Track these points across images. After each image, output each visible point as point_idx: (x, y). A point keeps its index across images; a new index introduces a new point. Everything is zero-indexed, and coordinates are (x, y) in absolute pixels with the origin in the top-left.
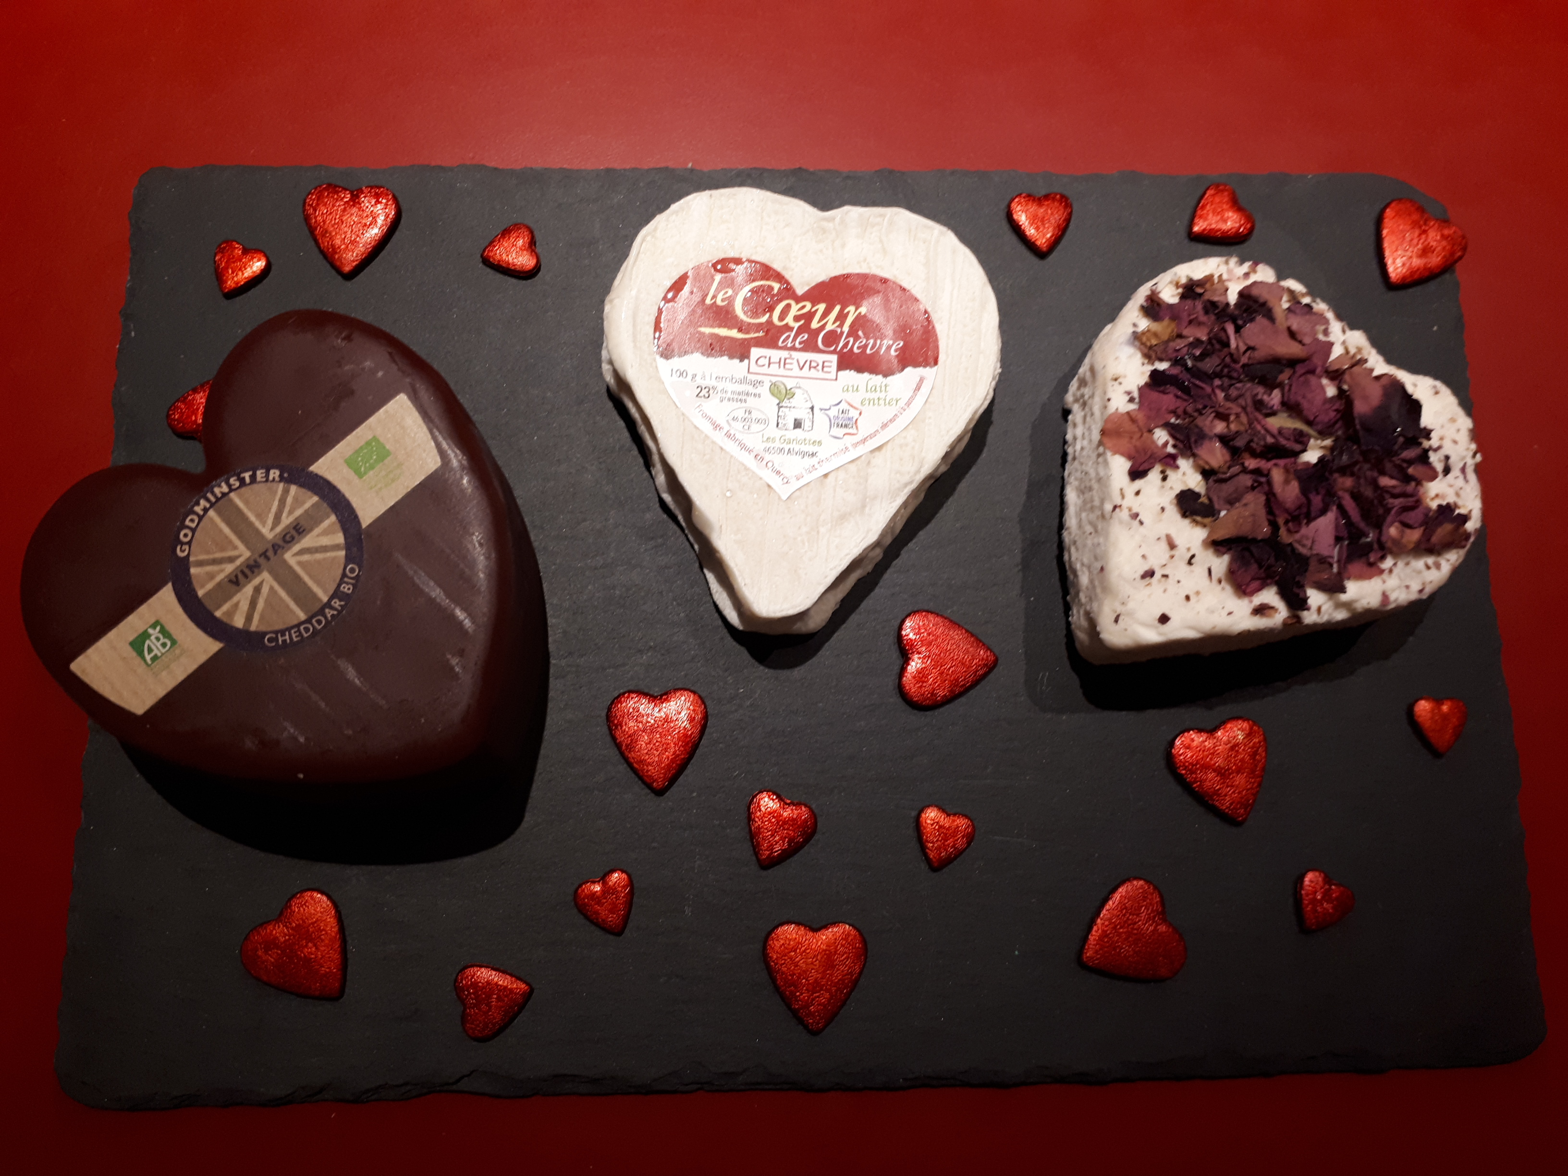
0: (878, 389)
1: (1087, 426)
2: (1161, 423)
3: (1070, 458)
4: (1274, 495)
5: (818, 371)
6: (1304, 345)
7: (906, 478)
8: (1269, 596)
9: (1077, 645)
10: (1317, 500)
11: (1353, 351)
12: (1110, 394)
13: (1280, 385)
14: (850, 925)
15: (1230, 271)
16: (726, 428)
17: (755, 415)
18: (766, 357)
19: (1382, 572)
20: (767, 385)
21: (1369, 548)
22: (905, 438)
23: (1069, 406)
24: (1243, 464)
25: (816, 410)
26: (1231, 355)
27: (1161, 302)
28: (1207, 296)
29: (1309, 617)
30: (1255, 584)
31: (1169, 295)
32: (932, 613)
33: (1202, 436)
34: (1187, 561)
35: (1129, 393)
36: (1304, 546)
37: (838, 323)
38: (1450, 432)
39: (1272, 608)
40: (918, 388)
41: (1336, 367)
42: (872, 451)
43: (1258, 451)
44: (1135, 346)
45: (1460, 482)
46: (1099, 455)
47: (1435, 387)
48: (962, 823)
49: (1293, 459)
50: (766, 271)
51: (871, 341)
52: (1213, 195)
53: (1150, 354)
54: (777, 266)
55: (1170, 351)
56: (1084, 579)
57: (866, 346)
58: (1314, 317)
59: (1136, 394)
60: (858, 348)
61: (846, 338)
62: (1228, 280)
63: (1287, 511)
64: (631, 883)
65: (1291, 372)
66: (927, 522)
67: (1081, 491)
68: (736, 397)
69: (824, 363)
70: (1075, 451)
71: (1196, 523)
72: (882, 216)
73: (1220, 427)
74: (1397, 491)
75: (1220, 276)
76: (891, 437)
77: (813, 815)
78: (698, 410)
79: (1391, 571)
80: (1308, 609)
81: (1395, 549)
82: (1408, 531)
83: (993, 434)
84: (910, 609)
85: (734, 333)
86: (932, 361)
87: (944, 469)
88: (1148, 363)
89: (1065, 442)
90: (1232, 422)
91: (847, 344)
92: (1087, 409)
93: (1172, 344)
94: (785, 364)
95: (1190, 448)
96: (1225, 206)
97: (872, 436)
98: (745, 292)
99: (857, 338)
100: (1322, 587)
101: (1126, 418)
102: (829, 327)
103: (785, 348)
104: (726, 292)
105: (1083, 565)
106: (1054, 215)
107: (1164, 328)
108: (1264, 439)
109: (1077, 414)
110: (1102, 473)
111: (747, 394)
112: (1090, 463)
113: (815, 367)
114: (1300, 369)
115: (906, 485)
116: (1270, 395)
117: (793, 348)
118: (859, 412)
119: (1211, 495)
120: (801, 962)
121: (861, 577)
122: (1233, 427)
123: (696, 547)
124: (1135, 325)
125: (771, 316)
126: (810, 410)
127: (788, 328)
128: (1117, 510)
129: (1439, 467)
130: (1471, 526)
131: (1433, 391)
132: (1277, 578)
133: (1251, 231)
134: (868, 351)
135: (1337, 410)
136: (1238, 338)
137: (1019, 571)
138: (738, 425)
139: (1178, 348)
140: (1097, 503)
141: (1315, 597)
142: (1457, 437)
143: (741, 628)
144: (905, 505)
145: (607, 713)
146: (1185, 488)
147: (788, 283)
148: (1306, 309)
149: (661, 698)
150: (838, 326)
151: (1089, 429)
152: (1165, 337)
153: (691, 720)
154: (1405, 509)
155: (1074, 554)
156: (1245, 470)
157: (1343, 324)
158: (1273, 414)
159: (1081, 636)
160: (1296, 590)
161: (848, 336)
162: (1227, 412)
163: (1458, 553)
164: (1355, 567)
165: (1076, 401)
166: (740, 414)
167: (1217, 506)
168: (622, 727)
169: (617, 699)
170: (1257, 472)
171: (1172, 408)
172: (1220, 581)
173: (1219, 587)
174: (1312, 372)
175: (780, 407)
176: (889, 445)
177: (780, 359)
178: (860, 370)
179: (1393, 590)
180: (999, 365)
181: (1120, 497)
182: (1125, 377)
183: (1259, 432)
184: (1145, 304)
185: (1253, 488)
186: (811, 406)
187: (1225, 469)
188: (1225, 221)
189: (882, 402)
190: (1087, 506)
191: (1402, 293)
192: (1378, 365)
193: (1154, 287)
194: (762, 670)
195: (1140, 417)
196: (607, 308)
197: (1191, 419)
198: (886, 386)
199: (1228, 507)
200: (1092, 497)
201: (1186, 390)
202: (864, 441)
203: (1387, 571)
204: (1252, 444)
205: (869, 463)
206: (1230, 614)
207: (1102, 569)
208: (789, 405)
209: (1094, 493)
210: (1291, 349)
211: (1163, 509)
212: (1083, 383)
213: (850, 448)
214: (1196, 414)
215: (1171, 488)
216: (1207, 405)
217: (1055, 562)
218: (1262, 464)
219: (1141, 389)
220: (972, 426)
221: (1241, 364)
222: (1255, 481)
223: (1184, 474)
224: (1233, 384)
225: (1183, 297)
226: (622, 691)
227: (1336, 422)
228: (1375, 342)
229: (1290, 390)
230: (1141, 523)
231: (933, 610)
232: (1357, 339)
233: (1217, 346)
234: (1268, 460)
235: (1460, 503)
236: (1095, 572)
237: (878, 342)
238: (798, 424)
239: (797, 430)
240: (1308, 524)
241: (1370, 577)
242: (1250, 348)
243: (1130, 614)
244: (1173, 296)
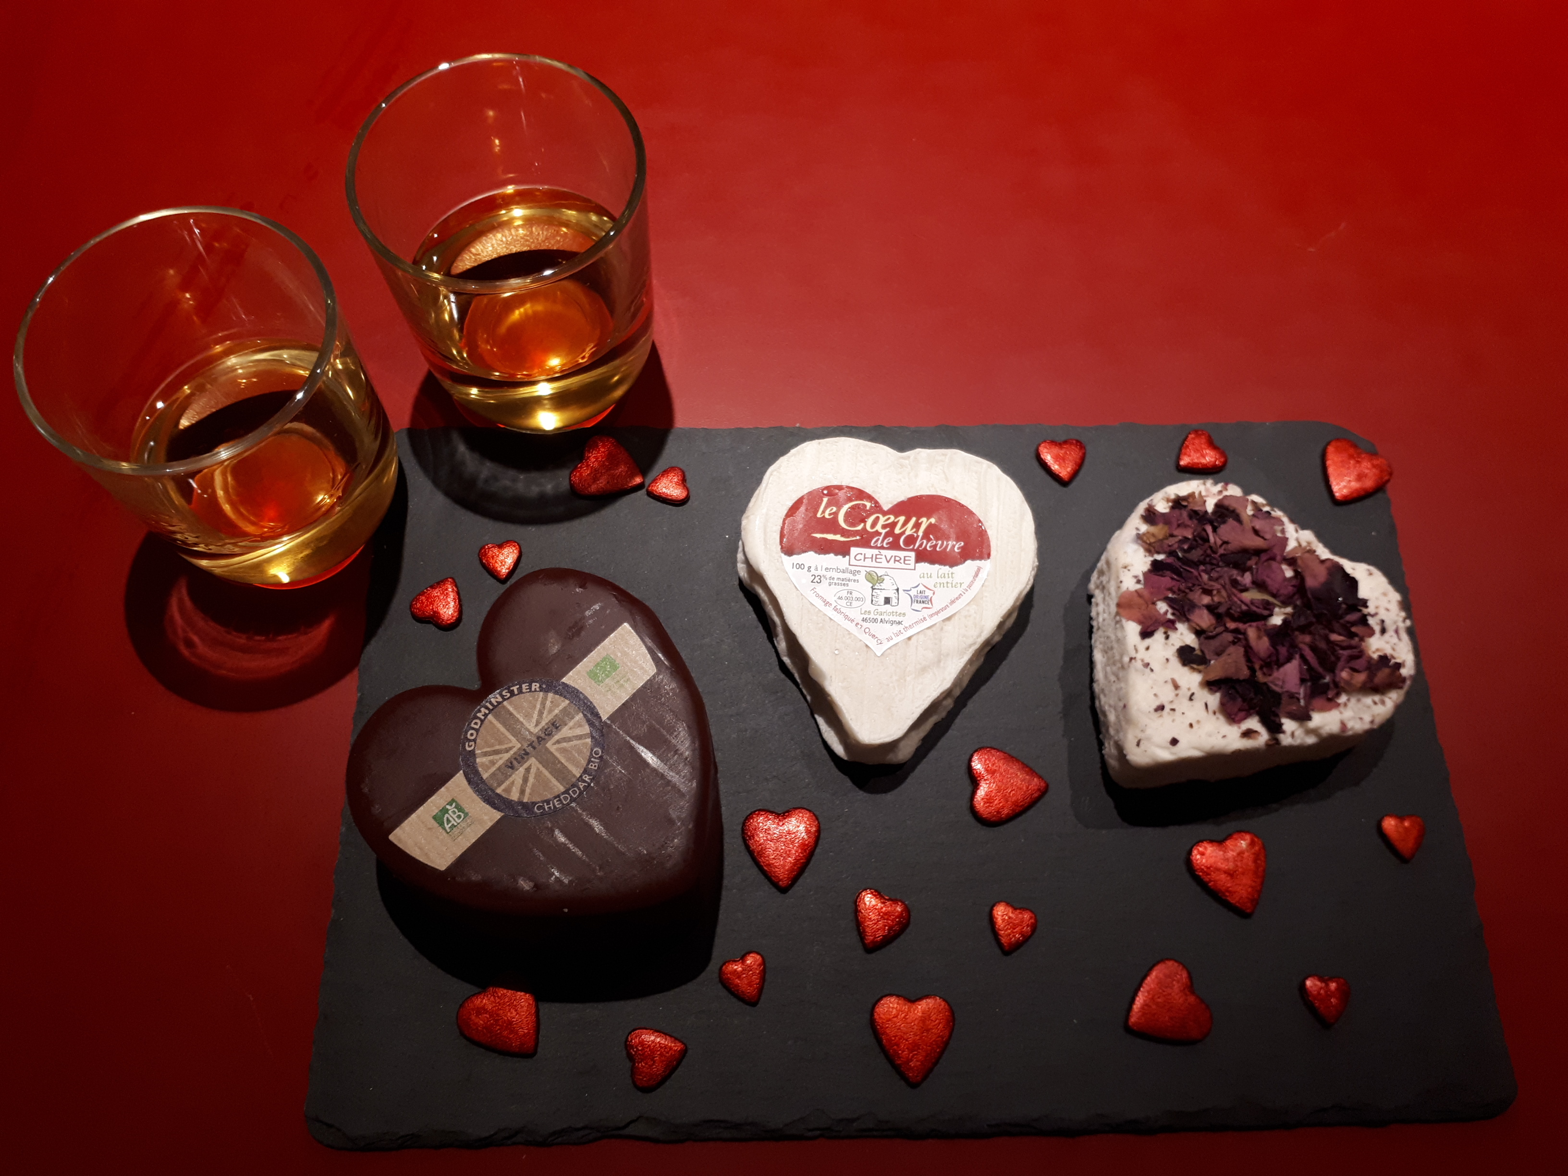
0: (946, 575)
1: (1106, 603)
2: (1162, 597)
3: (1095, 630)
4: (1251, 648)
5: (901, 563)
6: (1265, 539)
7: (970, 641)
8: (1253, 723)
9: (1111, 772)
10: (1283, 651)
11: (1304, 544)
12: (1122, 578)
13: (1250, 569)
14: (940, 998)
15: (1207, 490)
16: (834, 604)
17: (855, 595)
18: (861, 554)
19: (1338, 705)
20: (863, 573)
21: (1327, 686)
22: (968, 611)
23: (1092, 592)
24: (1225, 625)
25: (900, 591)
26: (1211, 547)
27: (1156, 512)
28: (1189, 508)
29: (1286, 740)
30: (1242, 714)
31: (1162, 507)
32: (995, 749)
33: (1193, 606)
34: (1188, 699)
35: (1136, 577)
36: (1276, 685)
37: (914, 530)
38: (1383, 603)
39: (1256, 732)
40: (976, 575)
41: (1290, 556)
42: (944, 621)
43: (1236, 615)
44: (1138, 544)
45: (1395, 640)
46: (1117, 622)
47: (1369, 570)
48: (1026, 916)
49: (1263, 622)
50: (860, 494)
51: (940, 542)
52: (1193, 439)
53: (1150, 549)
54: (868, 490)
55: (1165, 546)
56: (1112, 717)
57: (936, 545)
58: (1272, 521)
59: (1141, 578)
60: (930, 547)
61: (921, 540)
62: (1205, 496)
63: (1261, 659)
64: (764, 963)
65: (1257, 558)
66: (987, 679)
67: (1105, 652)
68: (840, 582)
69: (905, 557)
70: (1098, 623)
71: (1193, 669)
72: (945, 455)
73: (1206, 600)
74: (1345, 644)
75: (1200, 493)
76: (957, 610)
77: (907, 909)
78: (813, 591)
79: (1345, 705)
80: (1283, 732)
81: (1346, 687)
82: (1355, 674)
83: (1034, 614)
84: (977, 747)
85: (838, 537)
86: (986, 556)
87: (997, 639)
88: (1150, 556)
89: (1091, 618)
90: (1215, 595)
91: (921, 545)
92: (1105, 591)
93: (1166, 542)
94: (876, 558)
95: (1185, 616)
96: (1203, 446)
97: (942, 610)
98: (845, 508)
99: (929, 540)
100: (1293, 717)
101: (1136, 594)
102: (908, 532)
103: (876, 547)
104: (832, 509)
105: (1110, 706)
106: (1073, 454)
107: (1158, 530)
108: (1240, 607)
109: (1098, 596)
110: (1119, 635)
111: (849, 580)
112: (1110, 630)
113: (898, 561)
114: (1264, 557)
115: (970, 646)
116: (1242, 576)
117: (882, 548)
118: (932, 592)
119: (1203, 649)
120: (903, 1025)
121: (937, 721)
122: (1216, 599)
123: (809, 698)
124: (1137, 529)
125: (865, 525)
126: (896, 591)
127: (878, 533)
128: (1133, 661)
129: (1377, 628)
130: (1407, 671)
131: (1368, 573)
132: (1257, 709)
133: (1224, 464)
134: (938, 549)
135: (1293, 586)
136: (1216, 536)
137: (1061, 717)
138: (843, 602)
139: (1170, 544)
140: (1117, 657)
141: (1289, 725)
142: (1389, 606)
143: (846, 758)
144: (971, 662)
145: (742, 827)
146: (1183, 644)
147: (876, 502)
148: (1267, 515)
149: (784, 815)
150: (914, 532)
151: (1108, 605)
152: (1161, 537)
153: (808, 832)
154: (1352, 658)
155: (1103, 699)
156: (1227, 630)
157: (1296, 525)
158: (1245, 590)
159: (1113, 763)
160: (1273, 718)
161: (922, 539)
162: (1210, 588)
163: (1397, 692)
164: (1318, 702)
165: (1097, 587)
166: (844, 594)
167: (1208, 657)
168: (754, 838)
169: (749, 817)
170: (1236, 631)
171: (1169, 586)
172: (1215, 713)
173: (1214, 718)
174: (1273, 558)
175: (873, 589)
176: (956, 617)
177: (872, 555)
178: (932, 562)
179: (1349, 720)
180: (1036, 560)
181: (1134, 651)
182: (1132, 565)
183: (1236, 602)
184: (1144, 514)
185: (1234, 643)
186: (896, 588)
187: (1212, 628)
188: (1204, 456)
189: (950, 585)
190: (1111, 661)
191: (1345, 508)
192: (1324, 553)
193: (1150, 503)
194: (861, 795)
195: (1146, 594)
196: (744, 522)
197: (1184, 594)
198: (952, 574)
199: (1216, 657)
200: (1114, 653)
201: (1179, 574)
202: (937, 613)
203: (1342, 706)
204: (1231, 611)
205: (942, 629)
206: (1224, 736)
207: (1125, 706)
208: (880, 587)
209: (1115, 651)
210: (1256, 542)
211: (1167, 660)
212: (1101, 573)
213: (927, 618)
214: (1187, 591)
215: (1173, 645)
216: (1196, 583)
217: (1088, 712)
218: (1241, 626)
219: (1145, 574)
220: (1018, 604)
221: (1219, 554)
222: (1235, 638)
223: (1182, 634)
224: (1214, 569)
225: (1172, 508)
226: (753, 810)
227: (1294, 594)
228: (1321, 537)
229: (1257, 572)
230: (1152, 670)
231: (995, 747)
232: (1307, 536)
233: (1200, 542)
234: (1245, 623)
235: (1395, 654)
236: (1120, 709)
237: (945, 543)
238: (887, 601)
239: (887, 606)
240: (1278, 669)
241: (1329, 709)
242: (1225, 543)
243: (1148, 739)
244: (1165, 508)
